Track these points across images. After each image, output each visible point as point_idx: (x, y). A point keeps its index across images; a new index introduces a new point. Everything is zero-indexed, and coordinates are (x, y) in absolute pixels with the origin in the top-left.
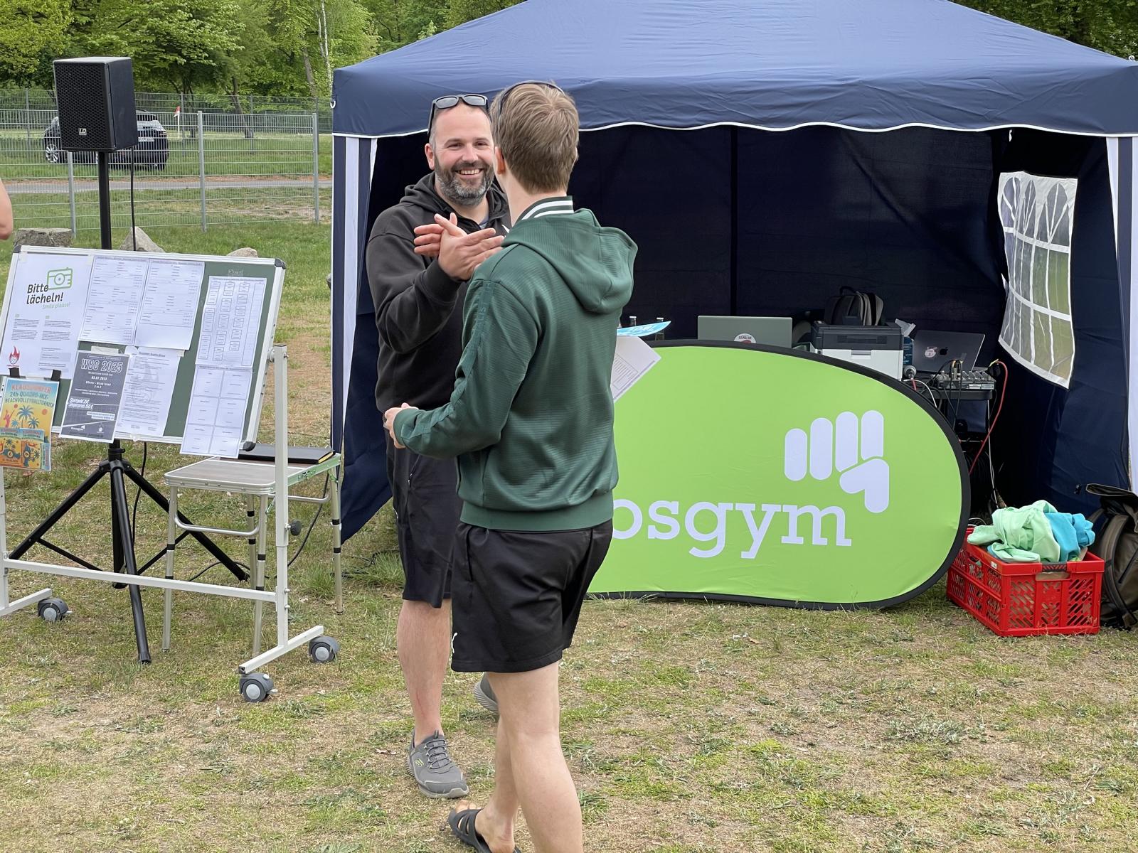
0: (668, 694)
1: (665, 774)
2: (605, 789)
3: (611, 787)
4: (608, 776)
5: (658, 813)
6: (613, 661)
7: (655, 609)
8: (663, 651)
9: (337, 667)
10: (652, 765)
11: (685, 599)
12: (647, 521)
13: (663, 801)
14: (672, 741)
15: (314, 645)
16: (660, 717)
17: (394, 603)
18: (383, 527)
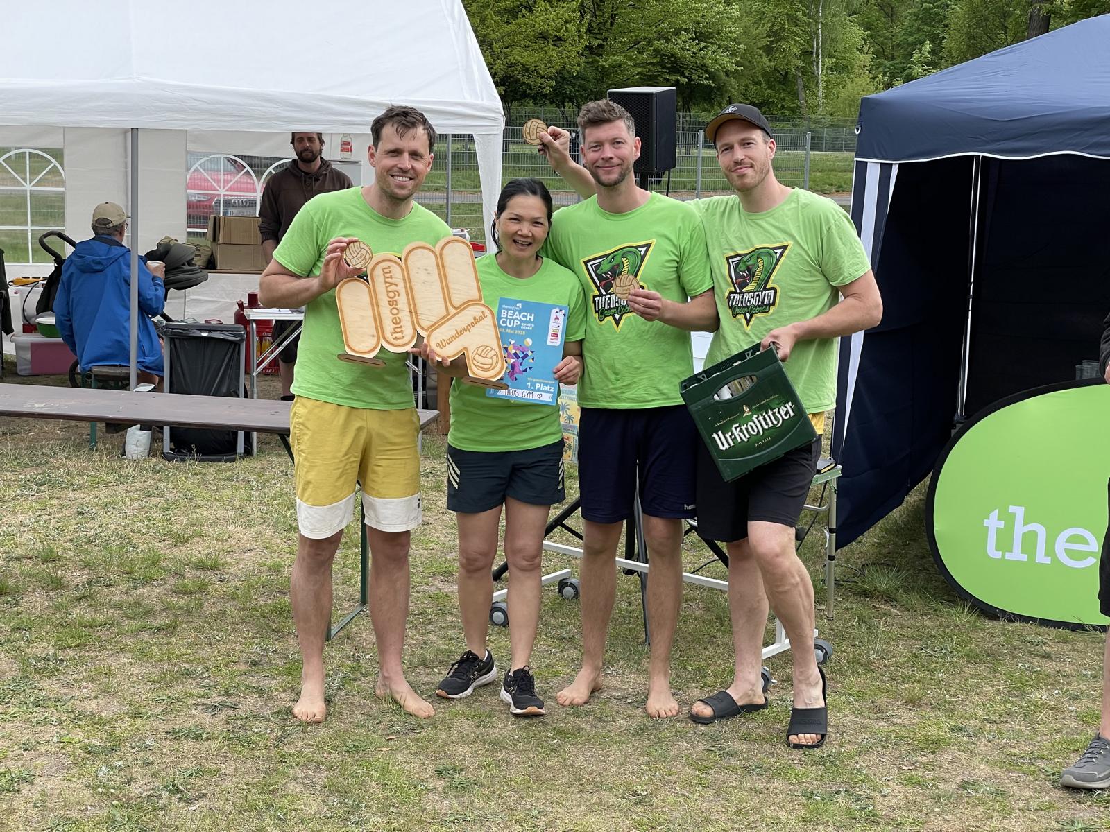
17: (884, 614)
18: (871, 538)
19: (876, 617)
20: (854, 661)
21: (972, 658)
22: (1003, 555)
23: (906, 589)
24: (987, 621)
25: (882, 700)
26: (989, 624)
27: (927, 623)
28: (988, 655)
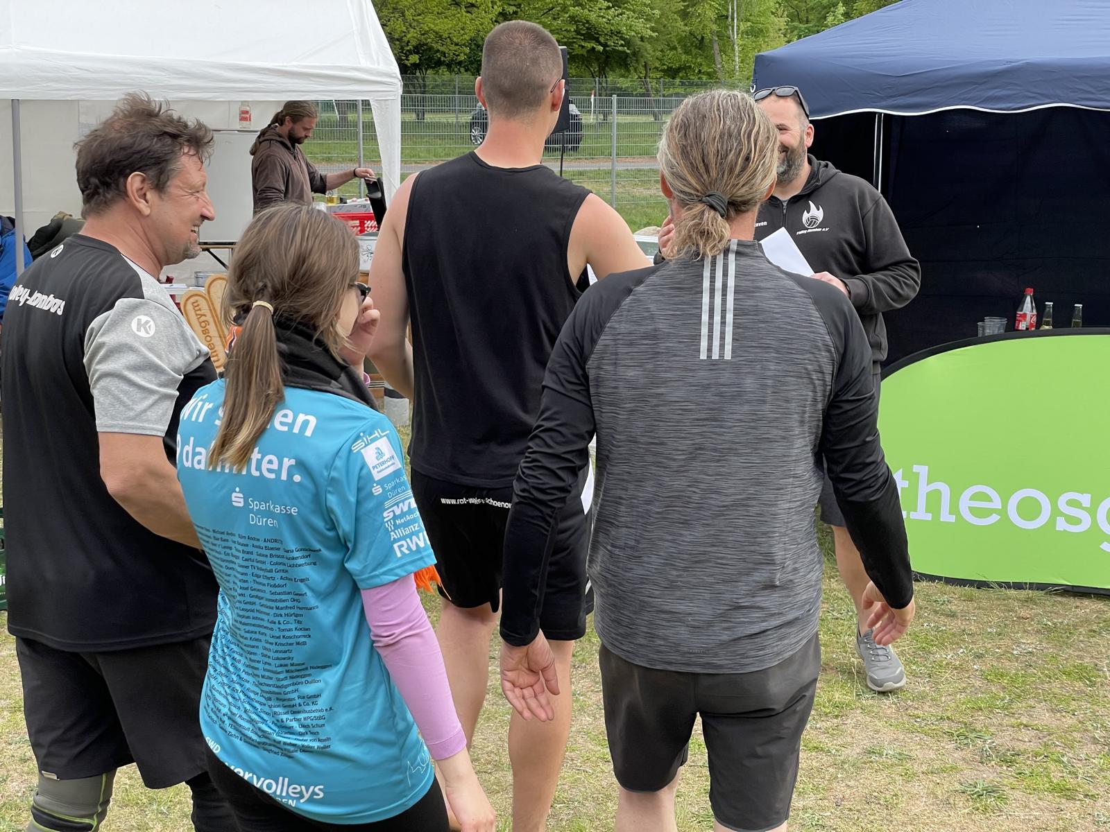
0: (1074, 690)
1: (1070, 772)
2: (1005, 781)
3: (1012, 780)
4: (1009, 769)
5: (1062, 810)
6: (1015, 652)
7: (1060, 602)
8: (1070, 646)
10: (1056, 761)
11: (1094, 594)
12: (1056, 512)
13: (1068, 799)
14: (1078, 740)
16: (1064, 714)
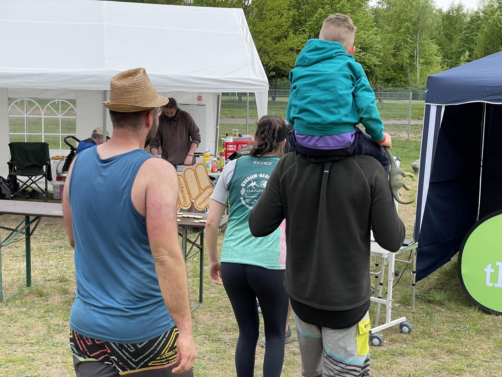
9: (411, 336)
15: (402, 325)
17: (438, 311)
18: (434, 277)
19: (434, 312)
20: (424, 332)
21: (478, 332)
22: (494, 285)
23: (449, 300)
24: (486, 315)
25: (436, 350)
26: (487, 316)
27: (458, 315)
28: (486, 331)
